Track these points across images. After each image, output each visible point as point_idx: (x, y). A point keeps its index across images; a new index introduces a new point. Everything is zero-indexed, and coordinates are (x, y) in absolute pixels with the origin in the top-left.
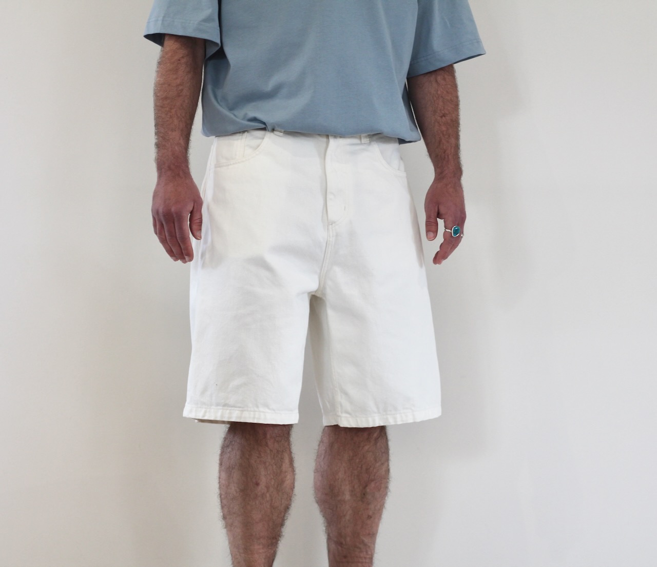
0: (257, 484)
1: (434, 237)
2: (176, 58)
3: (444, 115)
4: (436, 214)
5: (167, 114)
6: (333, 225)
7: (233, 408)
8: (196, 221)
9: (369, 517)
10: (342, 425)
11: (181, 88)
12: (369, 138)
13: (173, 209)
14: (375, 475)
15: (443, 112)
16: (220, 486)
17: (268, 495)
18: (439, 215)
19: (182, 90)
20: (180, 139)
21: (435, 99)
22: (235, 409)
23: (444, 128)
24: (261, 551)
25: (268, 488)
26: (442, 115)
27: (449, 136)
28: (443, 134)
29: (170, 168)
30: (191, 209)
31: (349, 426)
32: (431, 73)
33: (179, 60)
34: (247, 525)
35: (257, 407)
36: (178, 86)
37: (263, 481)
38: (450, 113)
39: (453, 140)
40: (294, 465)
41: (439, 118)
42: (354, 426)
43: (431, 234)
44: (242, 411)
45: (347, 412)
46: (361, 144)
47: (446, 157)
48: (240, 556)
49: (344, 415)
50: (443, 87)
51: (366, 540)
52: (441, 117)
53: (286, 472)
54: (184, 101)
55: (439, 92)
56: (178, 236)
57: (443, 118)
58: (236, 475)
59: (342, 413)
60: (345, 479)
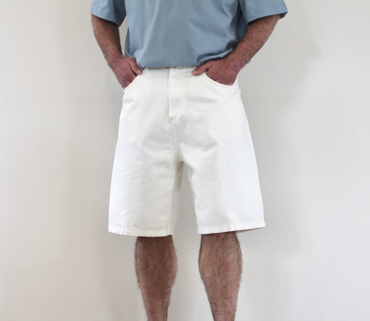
25: (155, 268)
60: (208, 265)
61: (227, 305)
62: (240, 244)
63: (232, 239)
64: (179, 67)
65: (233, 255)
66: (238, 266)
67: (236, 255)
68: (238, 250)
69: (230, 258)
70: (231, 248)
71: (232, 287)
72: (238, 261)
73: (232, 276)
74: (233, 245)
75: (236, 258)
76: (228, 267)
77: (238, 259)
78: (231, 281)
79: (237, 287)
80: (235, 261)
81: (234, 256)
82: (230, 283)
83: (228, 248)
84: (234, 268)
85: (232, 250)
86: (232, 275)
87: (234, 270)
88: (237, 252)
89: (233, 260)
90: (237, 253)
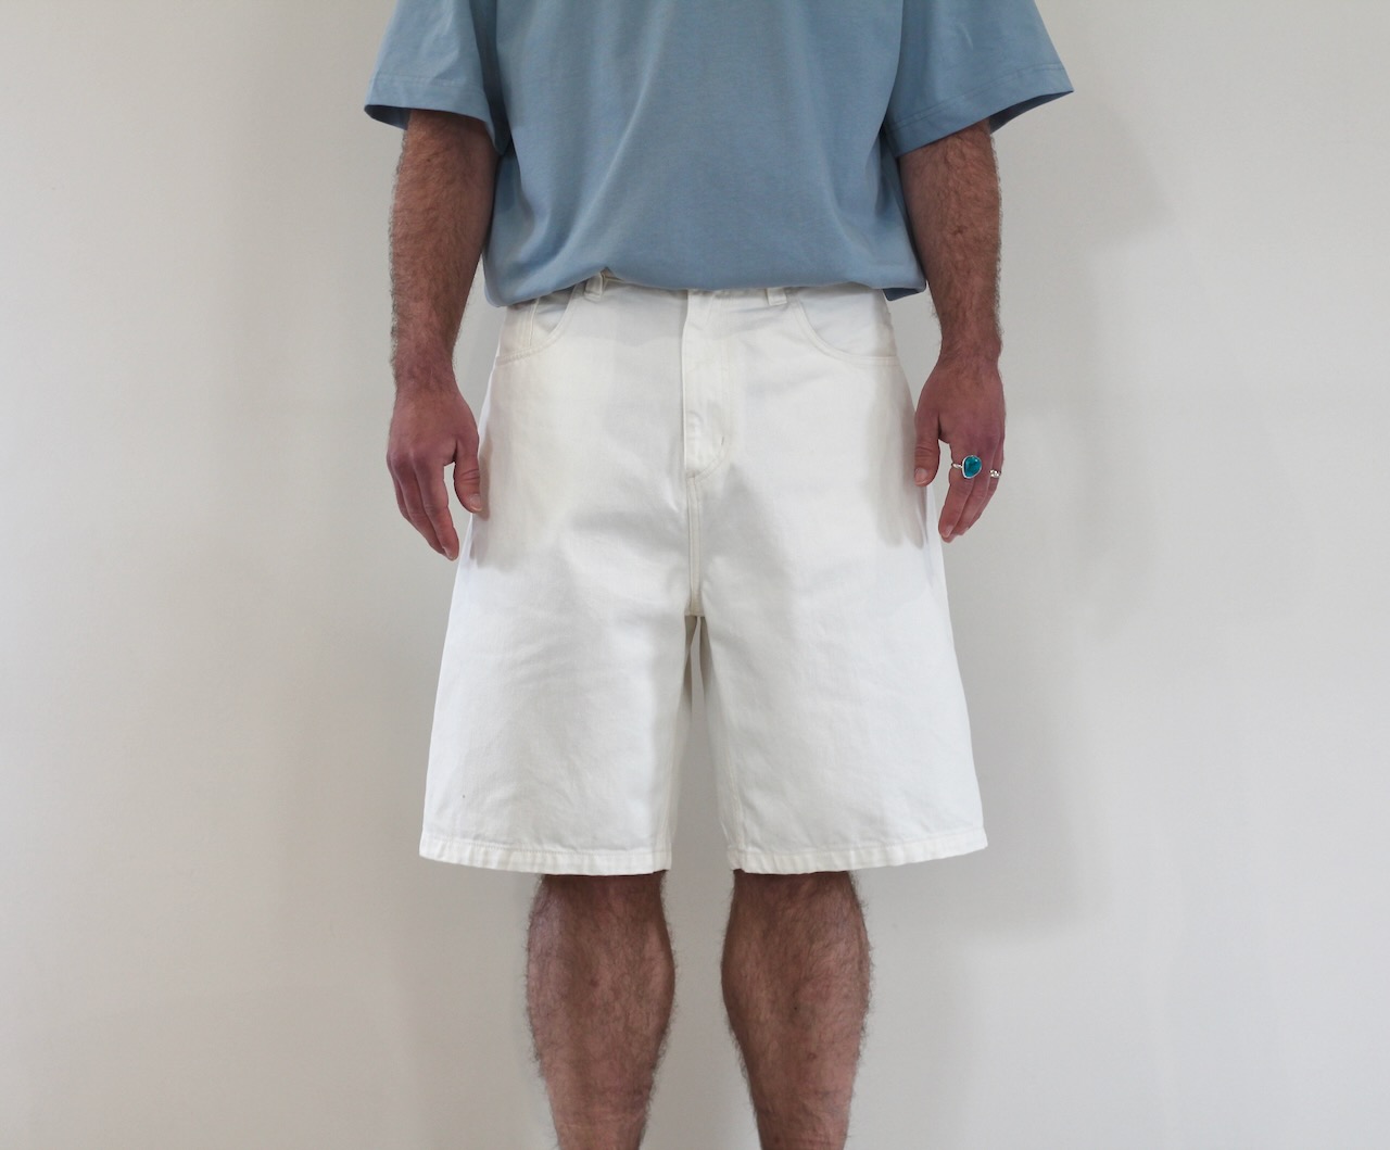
0: (594, 984)
1: (926, 478)
2: (423, 156)
3: (960, 230)
4: (935, 433)
5: (406, 269)
6: (697, 477)
7: (492, 844)
8: (466, 477)
9: (812, 1057)
10: (747, 871)
11: (433, 214)
12: (786, 294)
13: (412, 454)
14: (811, 969)
15: (957, 223)
16: (528, 990)
17: (617, 1006)
18: (941, 435)
19: (436, 219)
20: (430, 315)
21: (943, 197)
22: (497, 845)
23: (959, 257)
24: (609, 1117)
25: (616, 992)
26: (956, 229)
27: (969, 272)
28: (956, 268)
29: (412, 375)
30: (452, 452)
31: (760, 872)
32: (935, 143)
33: (429, 160)
34: (581, 1066)
35: (539, 842)
36: (428, 210)
37: (606, 978)
38: (972, 224)
39: (977, 281)
40: (673, 948)
41: (949, 236)
42: (769, 870)
43: (924, 473)
44: (510, 851)
45: (755, 844)
46: (768, 308)
47: (961, 315)
48: (569, 1128)
49: (750, 849)
50: (959, 171)
51: (810, 1104)
52: (955, 234)
53: (651, 959)
54: (441, 240)
55: (951, 184)
56: (425, 506)
57: (959, 235)
58: (555, 968)
59: (746, 844)
60: (758, 978)
61: (819, 1119)
62: (864, 910)
63: (839, 895)
64: (718, 292)
65: (842, 946)
66: (858, 984)
67: (855, 949)
68: (859, 929)
69: (833, 955)
70: (837, 925)
71: (839, 1055)
72: (860, 969)
73: (841, 1017)
74: (845, 914)
75: (853, 959)
76: (828, 986)
77: (860, 962)
78: (834, 1035)
79: (854, 1056)
80: (849, 966)
81: (848, 950)
82: (833, 1042)
83: (825, 923)
84: (845, 990)
85: (840, 931)
86: (840, 1013)
87: (846, 997)
88: (855, 936)
89: (845, 963)
90: (856, 942)
